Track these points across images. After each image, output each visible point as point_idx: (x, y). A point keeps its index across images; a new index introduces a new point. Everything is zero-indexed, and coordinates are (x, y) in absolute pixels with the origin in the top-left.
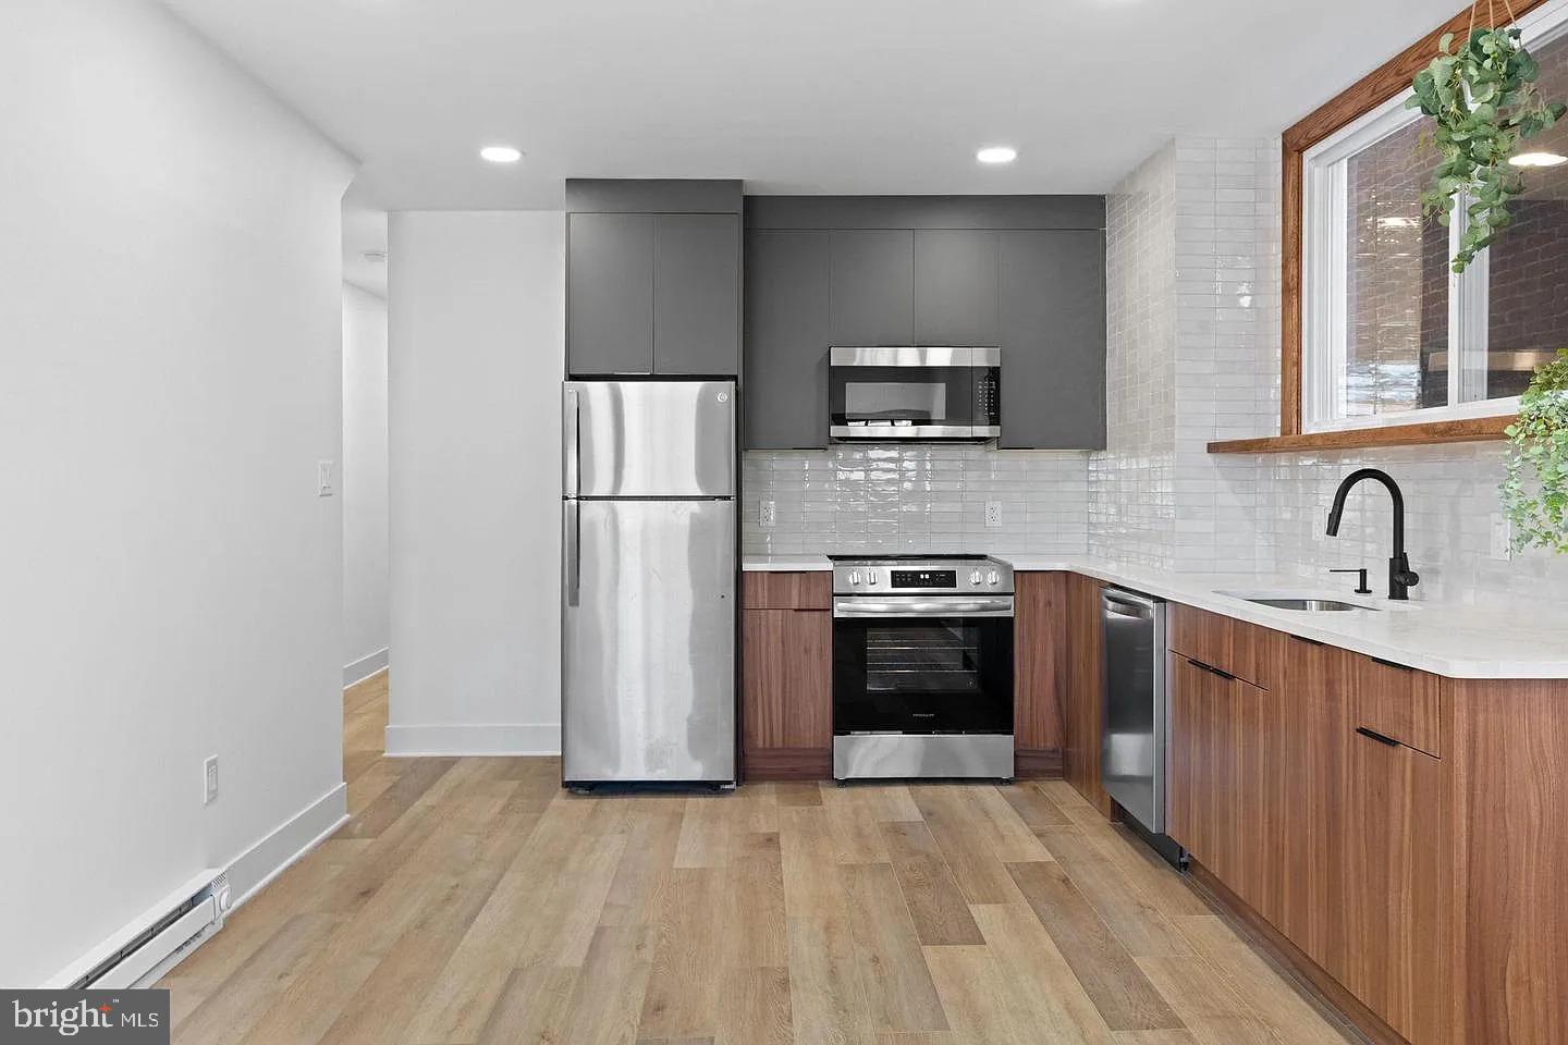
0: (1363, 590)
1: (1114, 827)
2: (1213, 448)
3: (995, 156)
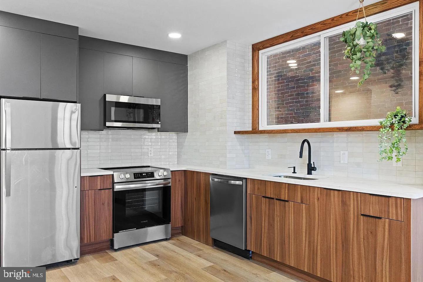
0: (294, 172)
1: (214, 248)
2: (236, 133)
3: (175, 36)
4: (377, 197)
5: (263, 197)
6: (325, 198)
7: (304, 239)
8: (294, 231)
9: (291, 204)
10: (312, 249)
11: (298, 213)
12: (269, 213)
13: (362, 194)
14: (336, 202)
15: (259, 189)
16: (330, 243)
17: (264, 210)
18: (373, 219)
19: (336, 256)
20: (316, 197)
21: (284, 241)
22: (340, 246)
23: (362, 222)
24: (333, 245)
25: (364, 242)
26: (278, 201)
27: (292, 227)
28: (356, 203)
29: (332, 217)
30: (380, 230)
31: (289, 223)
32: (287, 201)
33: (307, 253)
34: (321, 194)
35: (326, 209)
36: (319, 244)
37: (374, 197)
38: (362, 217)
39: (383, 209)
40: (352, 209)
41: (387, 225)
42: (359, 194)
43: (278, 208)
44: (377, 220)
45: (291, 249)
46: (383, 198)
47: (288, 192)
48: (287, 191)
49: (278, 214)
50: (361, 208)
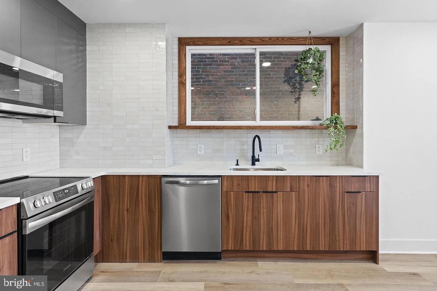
4: (357, 177)
5: (246, 192)
6: (314, 184)
7: (294, 223)
8: (283, 218)
9: (280, 194)
10: (302, 229)
11: (287, 202)
12: (253, 207)
13: (346, 176)
14: (325, 186)
15: (239, 185)
16: (319, 220)
17: (246, 205)
18: (354, 194)
19: (324, 229)
20: (306, 184)
21: (272, 230)
22: (328, 220)
23: (346, 197)
24: (321, 221)
25: (347, 212)
26: (264, 194)
27: (280, 215)
28: (341, 184)
29: (321, 198)
30: (359, 200)
31: (277, 212)
32: (276, 192)
33: (296, 234)
34: (311, 181)
35: (315, 193)
36: (309, 223)
37: (355, 177)
38: (346, 194)
39: (361, 185)
40: (338, 189)
41: (364, 196)
42: (344, 177)
43: (264, 200)
44: (357, 194)
45: (279, 235)
46: (362, 177)
47: (276, 184)
48: (274, 183)
49: (264, 206)
50: (345, 188)
